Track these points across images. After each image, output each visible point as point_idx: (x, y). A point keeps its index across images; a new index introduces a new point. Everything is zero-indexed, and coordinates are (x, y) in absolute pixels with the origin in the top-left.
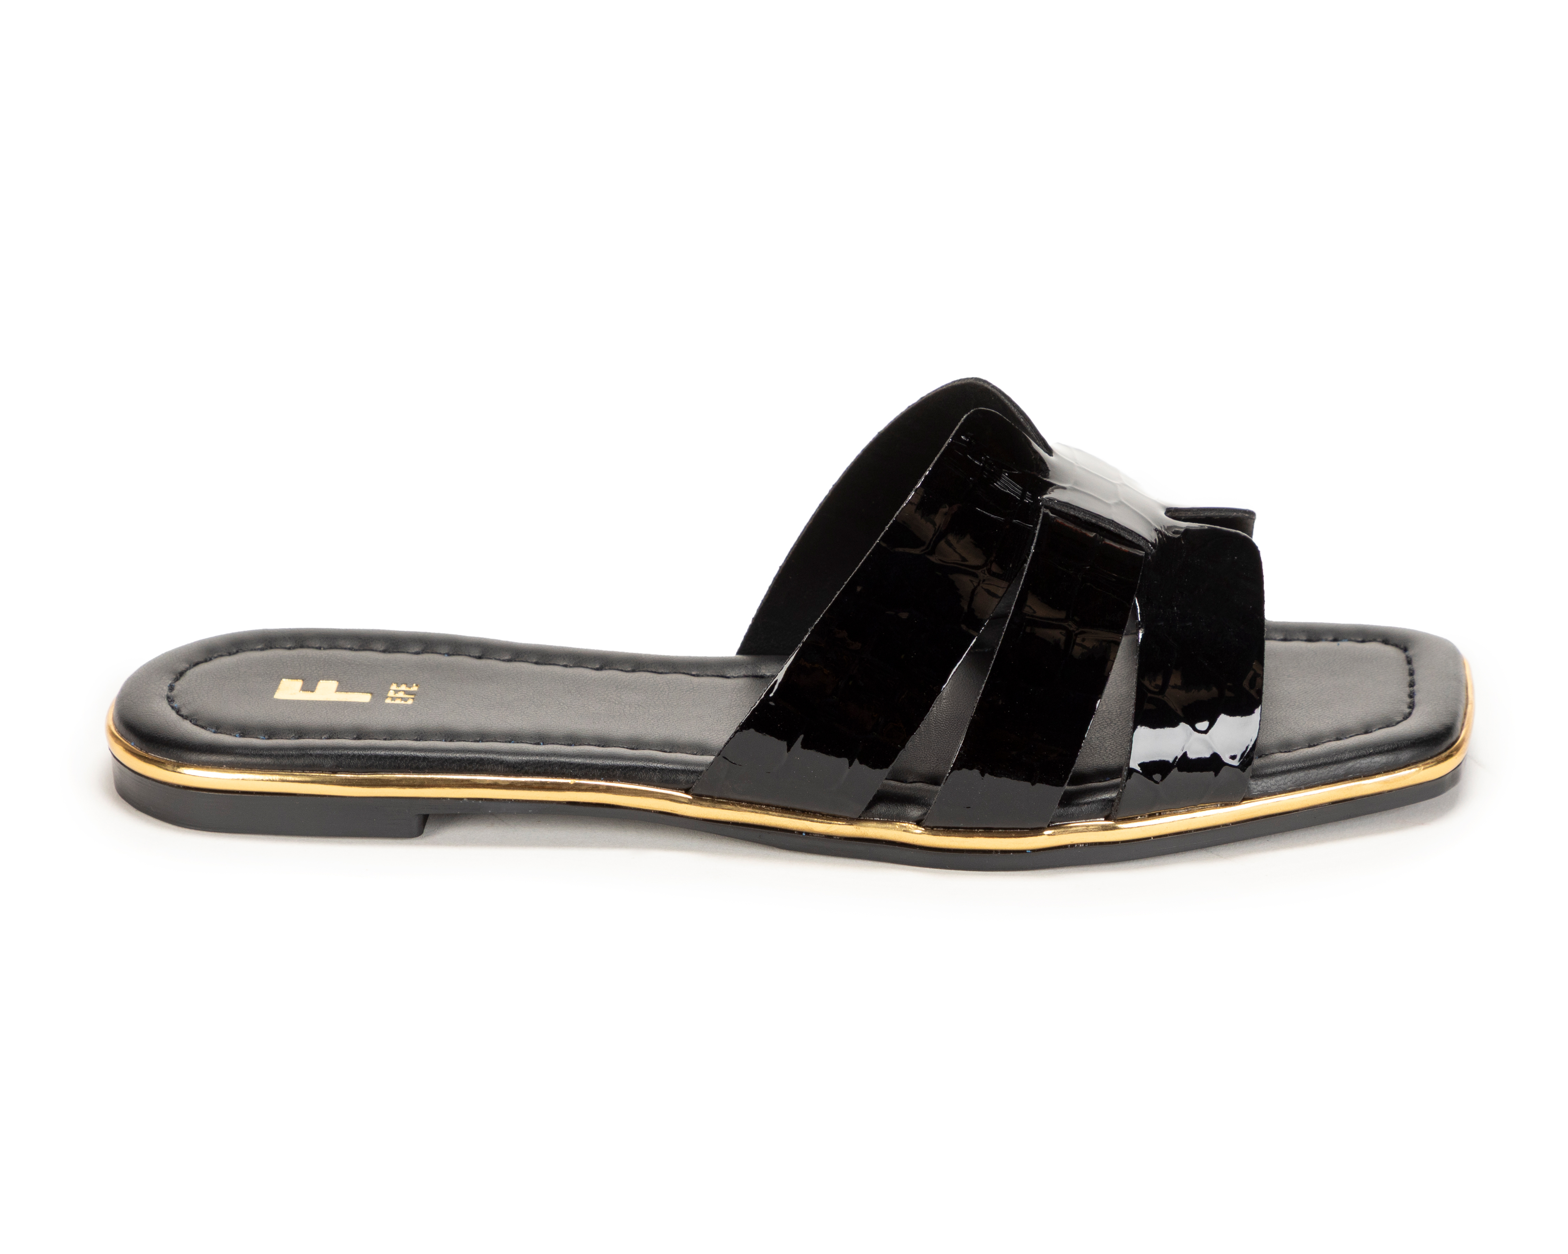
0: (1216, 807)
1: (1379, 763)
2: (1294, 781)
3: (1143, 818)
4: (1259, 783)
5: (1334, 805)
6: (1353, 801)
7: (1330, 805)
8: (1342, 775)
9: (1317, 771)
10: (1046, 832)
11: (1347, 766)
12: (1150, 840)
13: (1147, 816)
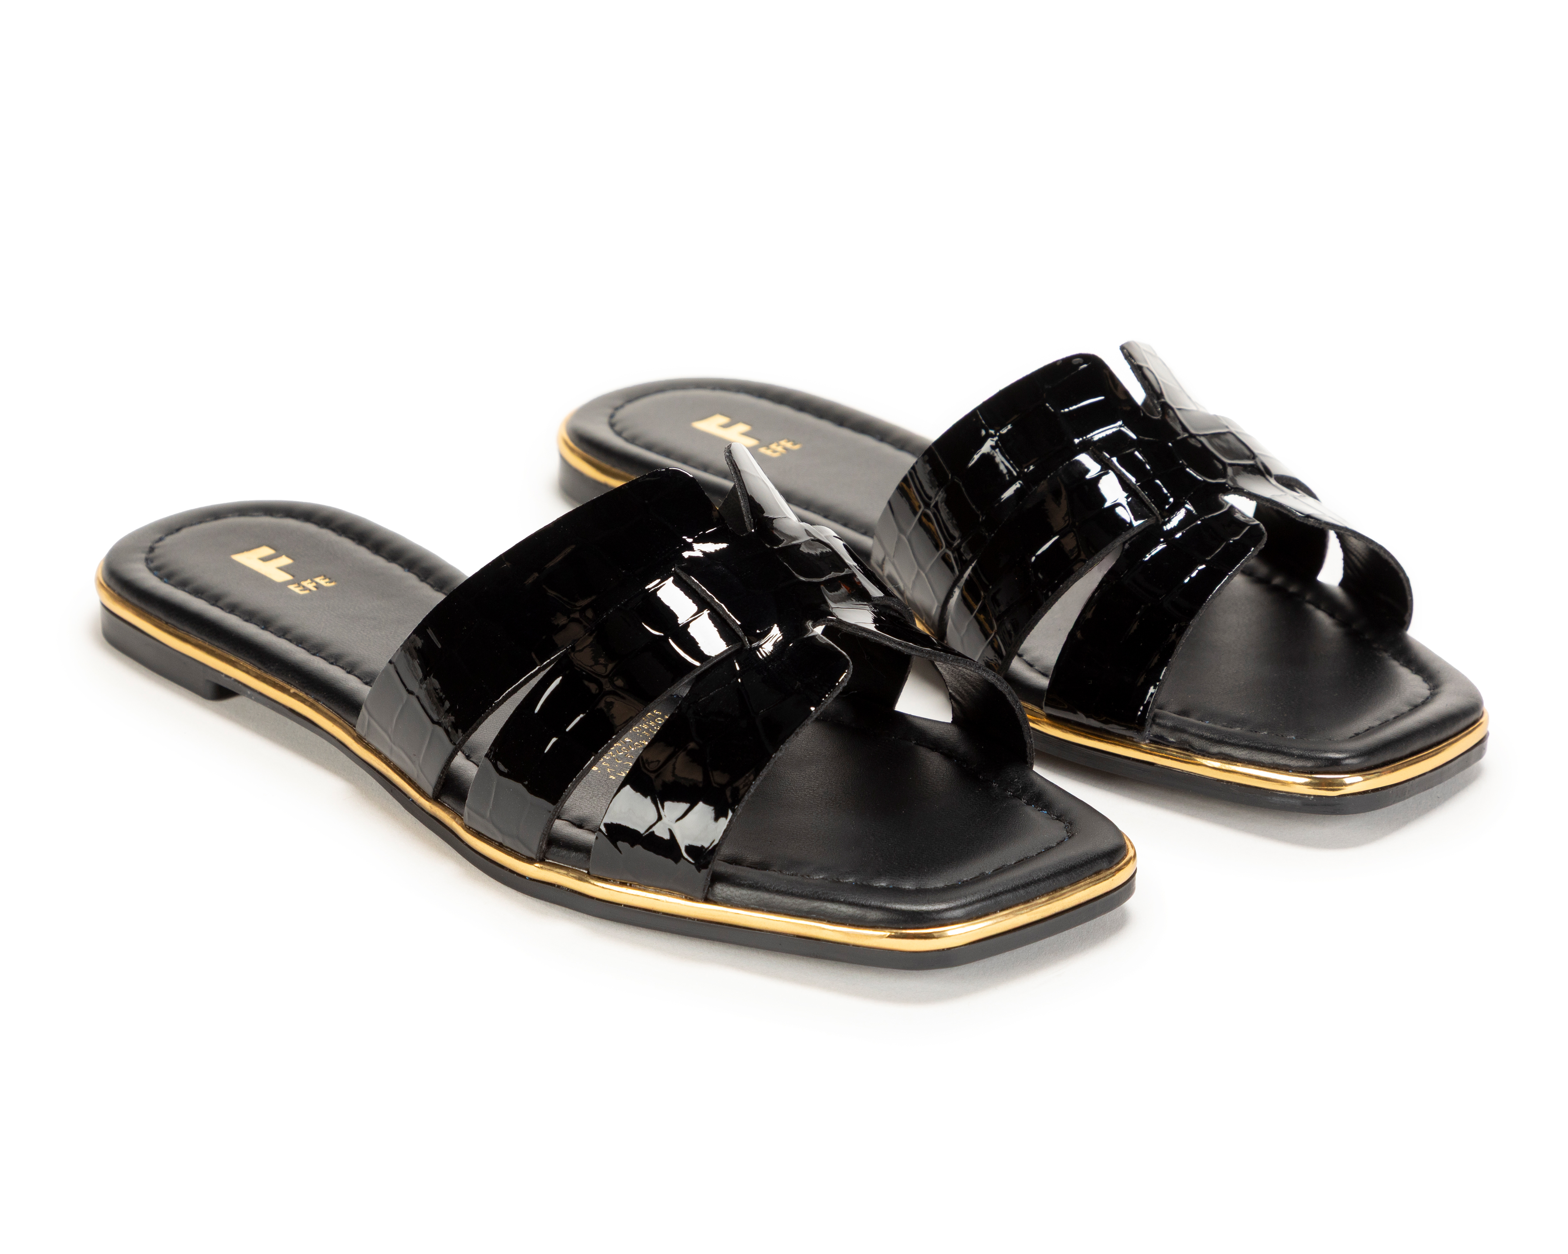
0: (682, 898)
1: (844, 913)
2: (758, 899)
3: (614, 882)
4: (725, 890)
5: (798, 938)
6: (818, 942)
7: (794, 937)
8: (805, 912)
9: (781, 898)
10: (537, 865)
11: (812, 905)
12: (620, 906)
13: (619, 882)
